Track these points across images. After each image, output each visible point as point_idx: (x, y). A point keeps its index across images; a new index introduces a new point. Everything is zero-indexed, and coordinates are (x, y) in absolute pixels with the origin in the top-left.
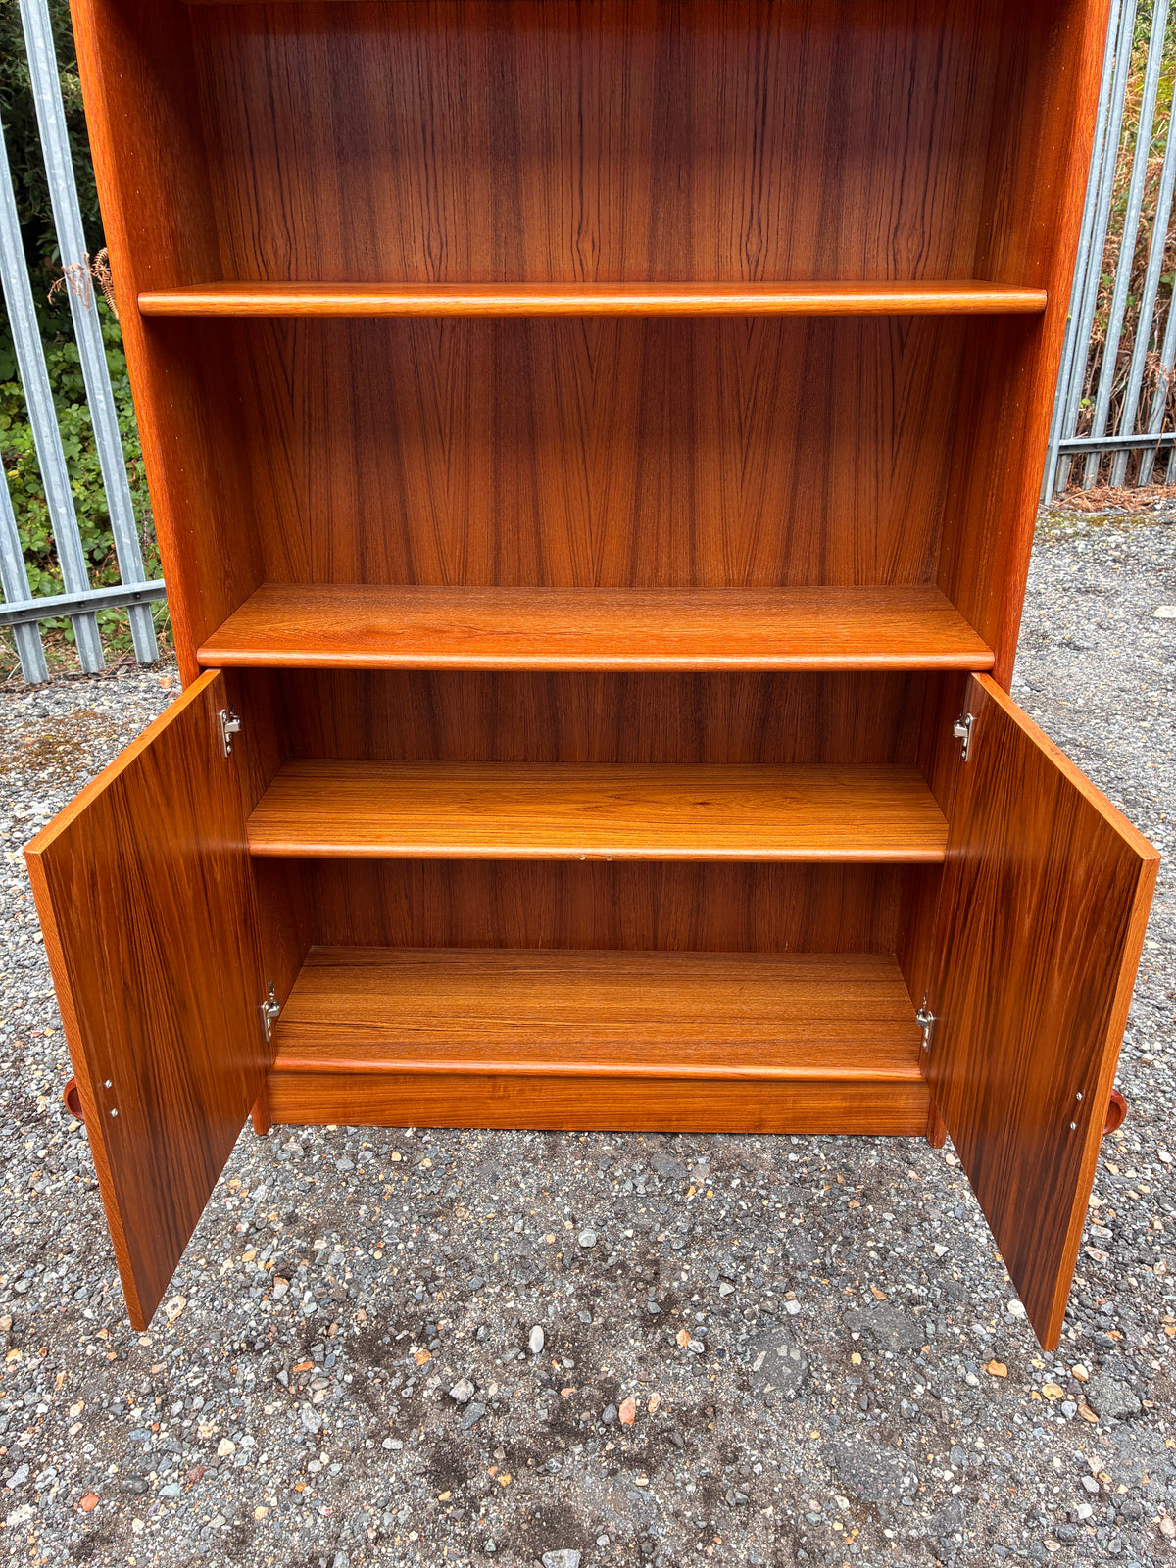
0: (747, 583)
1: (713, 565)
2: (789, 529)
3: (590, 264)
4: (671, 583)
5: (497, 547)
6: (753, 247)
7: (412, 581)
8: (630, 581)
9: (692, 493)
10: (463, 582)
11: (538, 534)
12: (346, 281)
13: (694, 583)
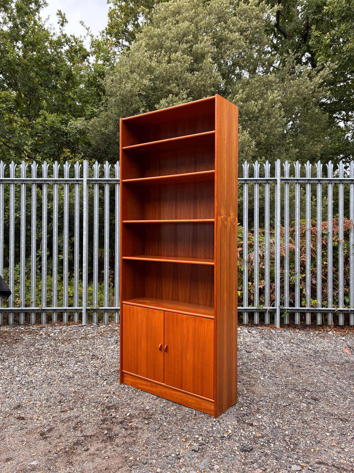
0: (205, 305)
1: (201, 302)
2: (211, 297)
3: (185, 255)
4: (195, 303)
5: (173, 294)
6: (205, 254)
7: (162, 298)
8: (190, 302)
9: (198, 289)
10: (168, 300)
11: (178, 293)
12: (158, 256)
13: (198, 304)
